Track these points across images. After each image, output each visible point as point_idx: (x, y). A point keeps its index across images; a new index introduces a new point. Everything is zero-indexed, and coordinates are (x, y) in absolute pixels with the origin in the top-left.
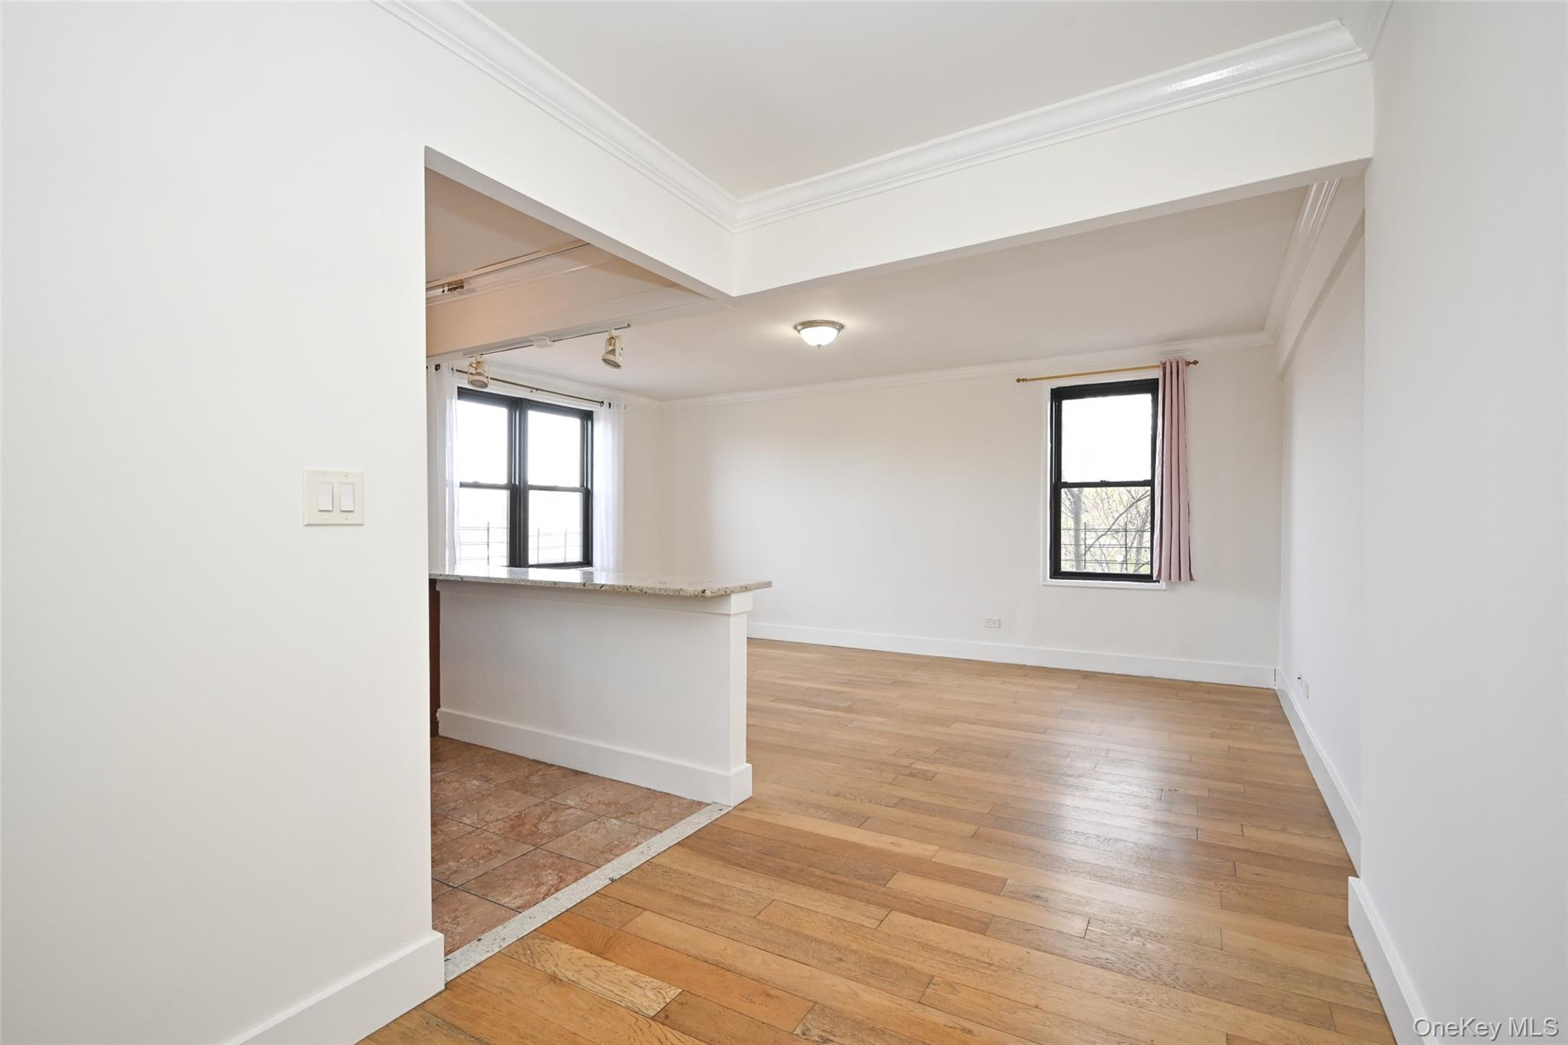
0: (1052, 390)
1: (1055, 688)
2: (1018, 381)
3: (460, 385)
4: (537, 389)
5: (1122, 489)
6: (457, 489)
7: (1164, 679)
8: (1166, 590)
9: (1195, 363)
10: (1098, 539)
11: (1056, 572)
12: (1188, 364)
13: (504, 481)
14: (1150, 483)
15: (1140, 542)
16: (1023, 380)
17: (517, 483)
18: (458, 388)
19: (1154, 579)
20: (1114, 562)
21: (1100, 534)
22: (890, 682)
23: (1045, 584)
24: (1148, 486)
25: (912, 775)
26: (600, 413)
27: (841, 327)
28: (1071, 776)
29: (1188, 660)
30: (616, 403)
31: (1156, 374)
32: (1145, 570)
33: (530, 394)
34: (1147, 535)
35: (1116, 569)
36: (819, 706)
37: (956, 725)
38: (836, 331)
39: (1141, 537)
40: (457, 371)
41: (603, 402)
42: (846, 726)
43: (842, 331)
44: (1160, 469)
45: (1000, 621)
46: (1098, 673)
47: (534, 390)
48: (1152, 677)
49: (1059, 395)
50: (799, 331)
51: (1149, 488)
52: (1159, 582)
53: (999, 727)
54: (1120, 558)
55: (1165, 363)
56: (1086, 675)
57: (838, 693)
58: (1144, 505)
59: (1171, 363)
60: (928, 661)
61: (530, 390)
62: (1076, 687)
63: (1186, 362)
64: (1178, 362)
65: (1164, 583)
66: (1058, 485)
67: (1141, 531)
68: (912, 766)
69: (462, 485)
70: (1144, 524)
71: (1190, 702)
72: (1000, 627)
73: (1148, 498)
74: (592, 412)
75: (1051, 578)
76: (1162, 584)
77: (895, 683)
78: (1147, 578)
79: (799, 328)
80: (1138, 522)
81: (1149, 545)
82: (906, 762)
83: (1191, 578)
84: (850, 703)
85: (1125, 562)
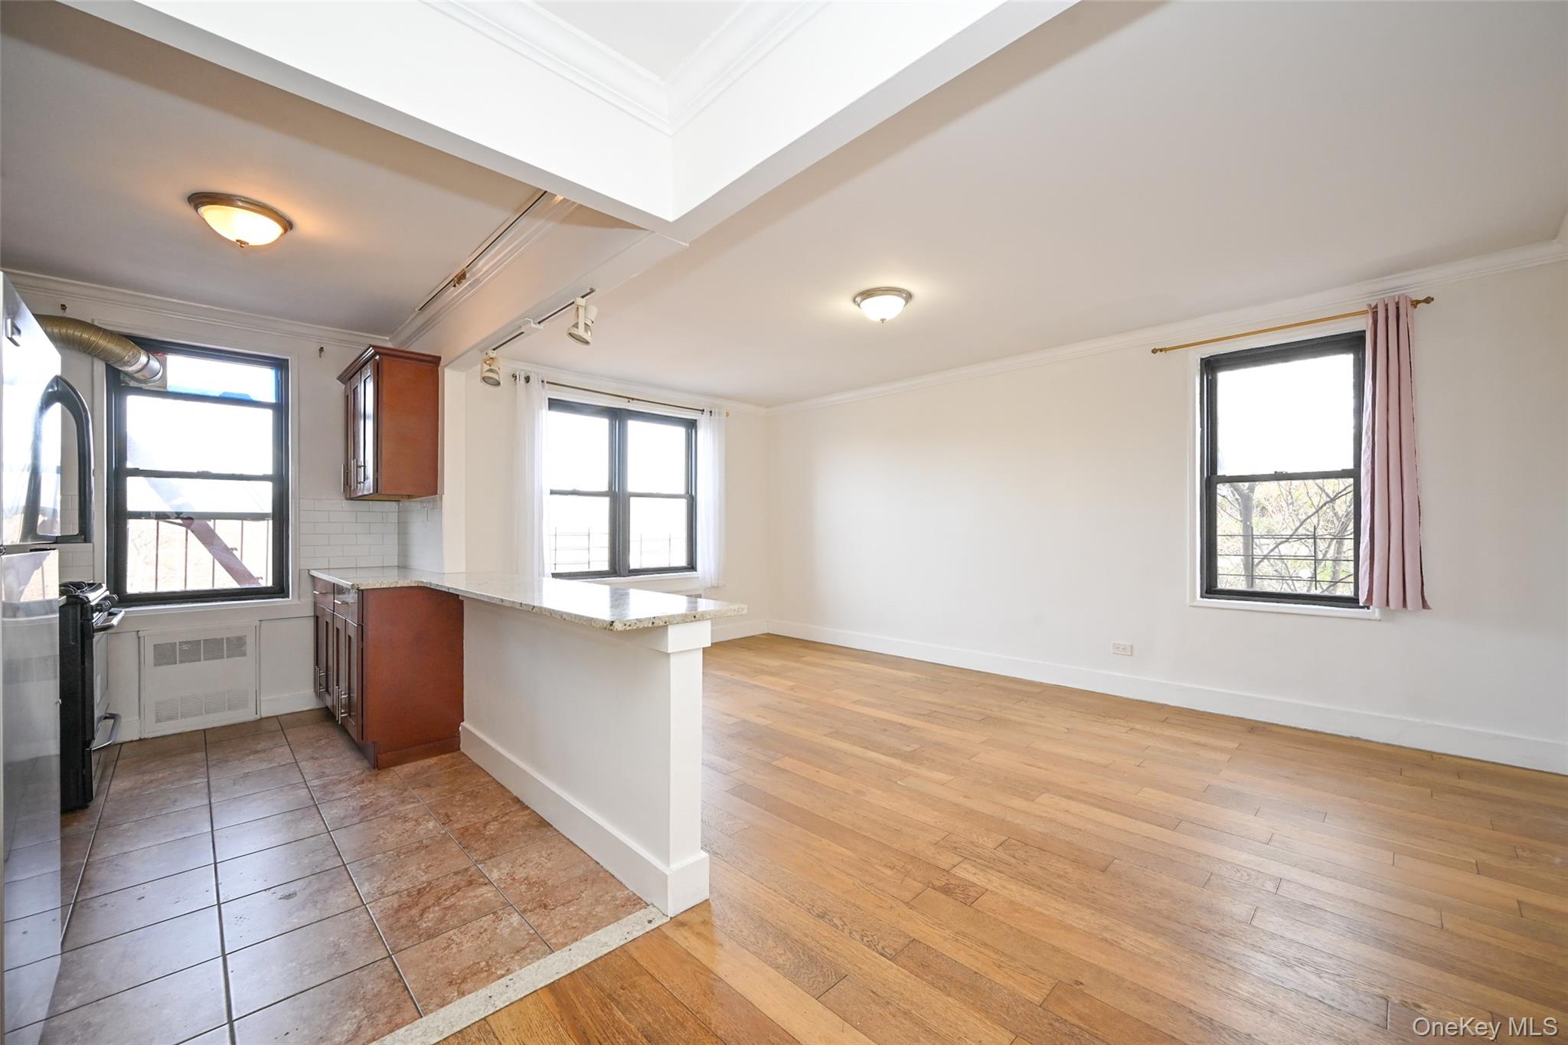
0: (1202, 359)
1: (1204, 746)
2: (1154, 351)
3: (551, 397)
4: (633, 399)
5: (1310, 482)
6: (547, 498)
7: (1378, 743)
8: (1380, 620)
9: (1428, 300)
10: (1277, 547)
11: (1210, 589)
12: (1415, 303)
13: (605, 488)
14: (1354, 474)
15: (1339, 551)
16: (1161, 350)
17: (617, 490)
18: (549, 399)
19: (1361, 604)
20: (1299, 579)
21: (1279, 541)
22: (981, 717)
23: (1194, 604)
24: (1351, 477)
25: (946, 890)
26: (703, 422)
27: (908, 296)
28: (1207, 931)
29: (1418, 720)
30: (717, 411)
31: (1363, 324)
32: (1345, 590)
33: (628, 404)
34: (1349, 544)
35: (1301, 589)
36: (877, 747)
37: (1044, 798)
38: (903, 302)
39: (1340, 544)
40: (548, 382)
41: (703, 410)
42: (896, 782)
43: (911, 303)
44: (1369, 452)
45: (1132, 647)
46: (1273, 724)
47: (631, 401)
48: (1358, 739)
49: (1211, 366)
50: (859, 305)
51: (1351, 481)
52: (1368, 608)
53: (1107, 809)
54: (1306, 573)
55: (1376, 307)
56: (1255, 728)
57: (909, 728)
58: (1344, 505)
59: (1387, 305)
60: (1038, 690)
61: (627, 400)
62: (1235, 745)
63: (1412, 302)
64: (1397, 303)
65: (1377, 610)
66: (1211, 480)
67: (1340, 539)
68: (953, 871)
69: (552, 492)
70: (1344, 528)
71: (1429, 791)
72: (1131, 655)
73: (1351, 495)
74: (696, 420)
75: (1202, 597)
76: (1375, 612)
77: (987, 720)
78: (1352, 602)
79: (858, 299)
80: (1335, 528)
81: (1351, 554)
82: (946, 860)
83: (1425, 605)
84: (915, 746)
85: (1314, 579)
